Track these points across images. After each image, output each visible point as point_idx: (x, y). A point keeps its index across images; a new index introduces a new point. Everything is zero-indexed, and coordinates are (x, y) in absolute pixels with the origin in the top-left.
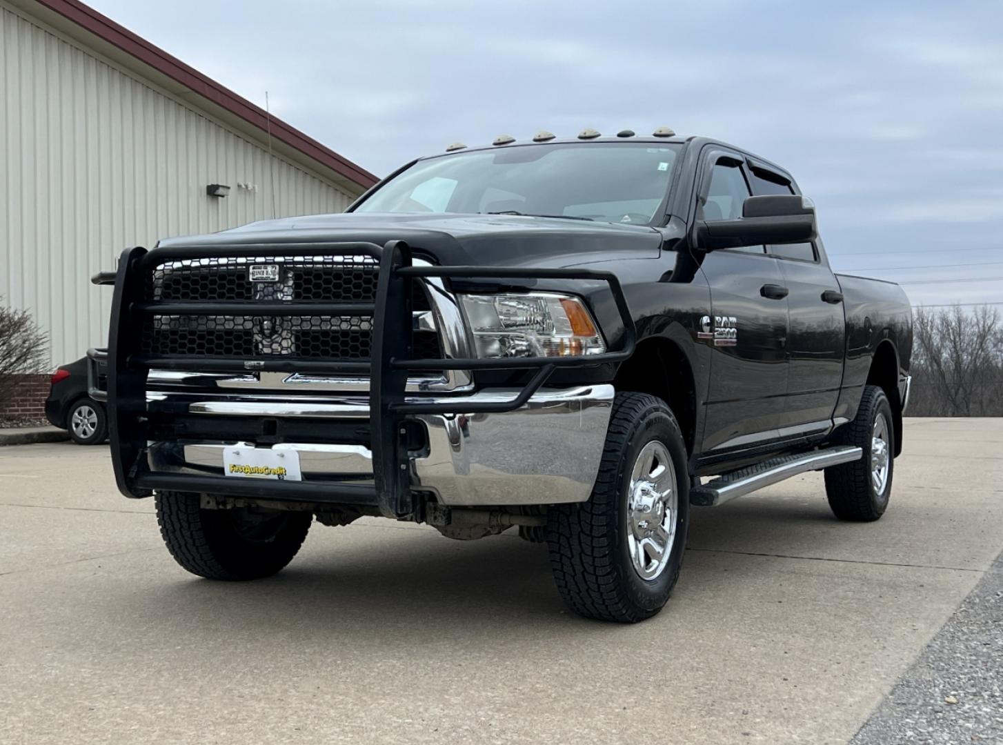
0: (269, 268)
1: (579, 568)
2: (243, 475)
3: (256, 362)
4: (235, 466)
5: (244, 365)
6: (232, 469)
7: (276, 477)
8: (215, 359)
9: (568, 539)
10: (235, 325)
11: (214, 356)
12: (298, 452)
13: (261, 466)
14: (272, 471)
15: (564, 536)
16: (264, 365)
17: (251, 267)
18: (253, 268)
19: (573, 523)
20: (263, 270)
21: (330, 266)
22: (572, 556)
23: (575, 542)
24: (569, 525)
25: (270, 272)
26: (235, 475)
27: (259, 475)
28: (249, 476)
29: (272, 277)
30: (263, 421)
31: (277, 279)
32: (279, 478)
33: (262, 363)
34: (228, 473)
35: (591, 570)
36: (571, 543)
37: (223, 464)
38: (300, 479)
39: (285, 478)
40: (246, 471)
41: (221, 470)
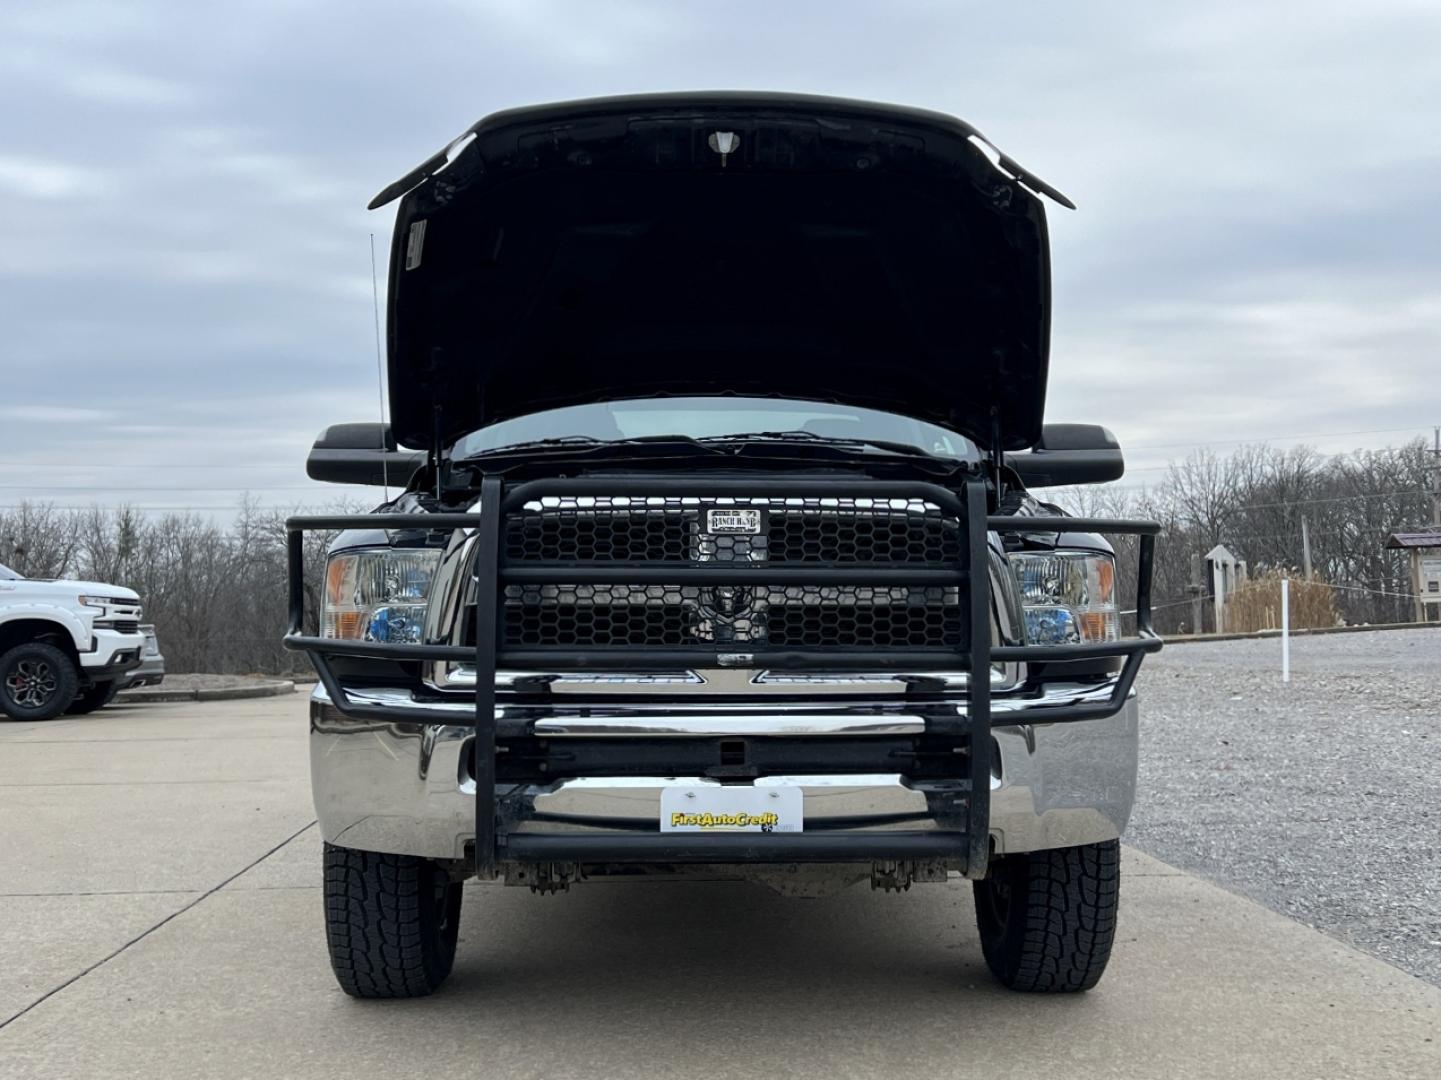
0: (743, 514)
1: (1073, 924)
2: (697, 829)
3: (738, 655)
4: (682, 815)
5: (716, 660)
6: (675, 820)
7: (758, 829)
8: (648, 651)
9: (1064, 887)
10: (648, 598)
11: (645, 647)
12: (802, 788)
13: (733, 814)
14: (752, 821)
15: (1057, 881)
16: (754, 659)
17: (710, 512)
18: (714, 514)
19: (1072, 864)
20: (731, 516)
21: (852, 513)
22: (1067, 909)
23: (1072, 889)
24: (1067, 865)
25: (744, 520)
26: (680, 829)
27: (728, 826)
28: (707, 829)
29: (748, 527)
30: (719, 743)
31: (758, 531)
32: (764, 830)
33: (749, 656)
34: (665, 827)
35: (1089, 925)
36: (1068, 890)
37: (659, 812)
38: (799, 828)
39: (775, 829)
40: (704, 821)
41: (654, 825)
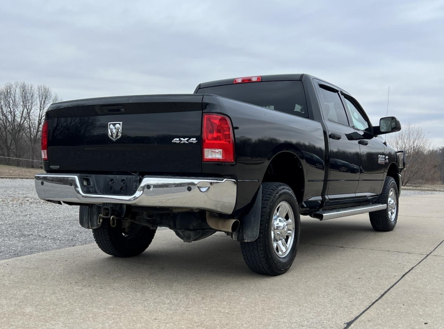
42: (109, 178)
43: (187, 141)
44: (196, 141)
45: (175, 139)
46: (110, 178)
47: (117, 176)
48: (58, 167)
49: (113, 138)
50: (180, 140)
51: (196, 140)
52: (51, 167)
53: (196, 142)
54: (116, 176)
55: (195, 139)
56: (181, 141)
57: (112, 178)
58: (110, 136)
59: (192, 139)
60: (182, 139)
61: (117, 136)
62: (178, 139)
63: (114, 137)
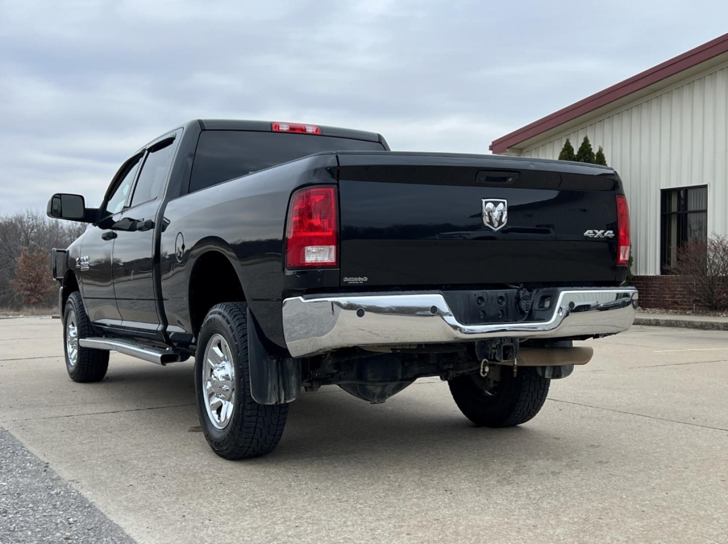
42: (475, 295)
43: (603, 234)
44: (613, 235)
45: (588, 231)
46: (477, 296)
47: (488, 291)
48: (366, 279)
49: (493, 226)
50: (594, 233)
51: (614, 233)
52: (346, 279)
53: (614, 237)
54: (486, 291)
55: (611, 232)
56: (596, 233)
57: (481, 295)
58: (488, 223)
59: (608, 232)
60: (596, 231)
61: (500, 223)
62: (591, 231)
63: (496, 224)
